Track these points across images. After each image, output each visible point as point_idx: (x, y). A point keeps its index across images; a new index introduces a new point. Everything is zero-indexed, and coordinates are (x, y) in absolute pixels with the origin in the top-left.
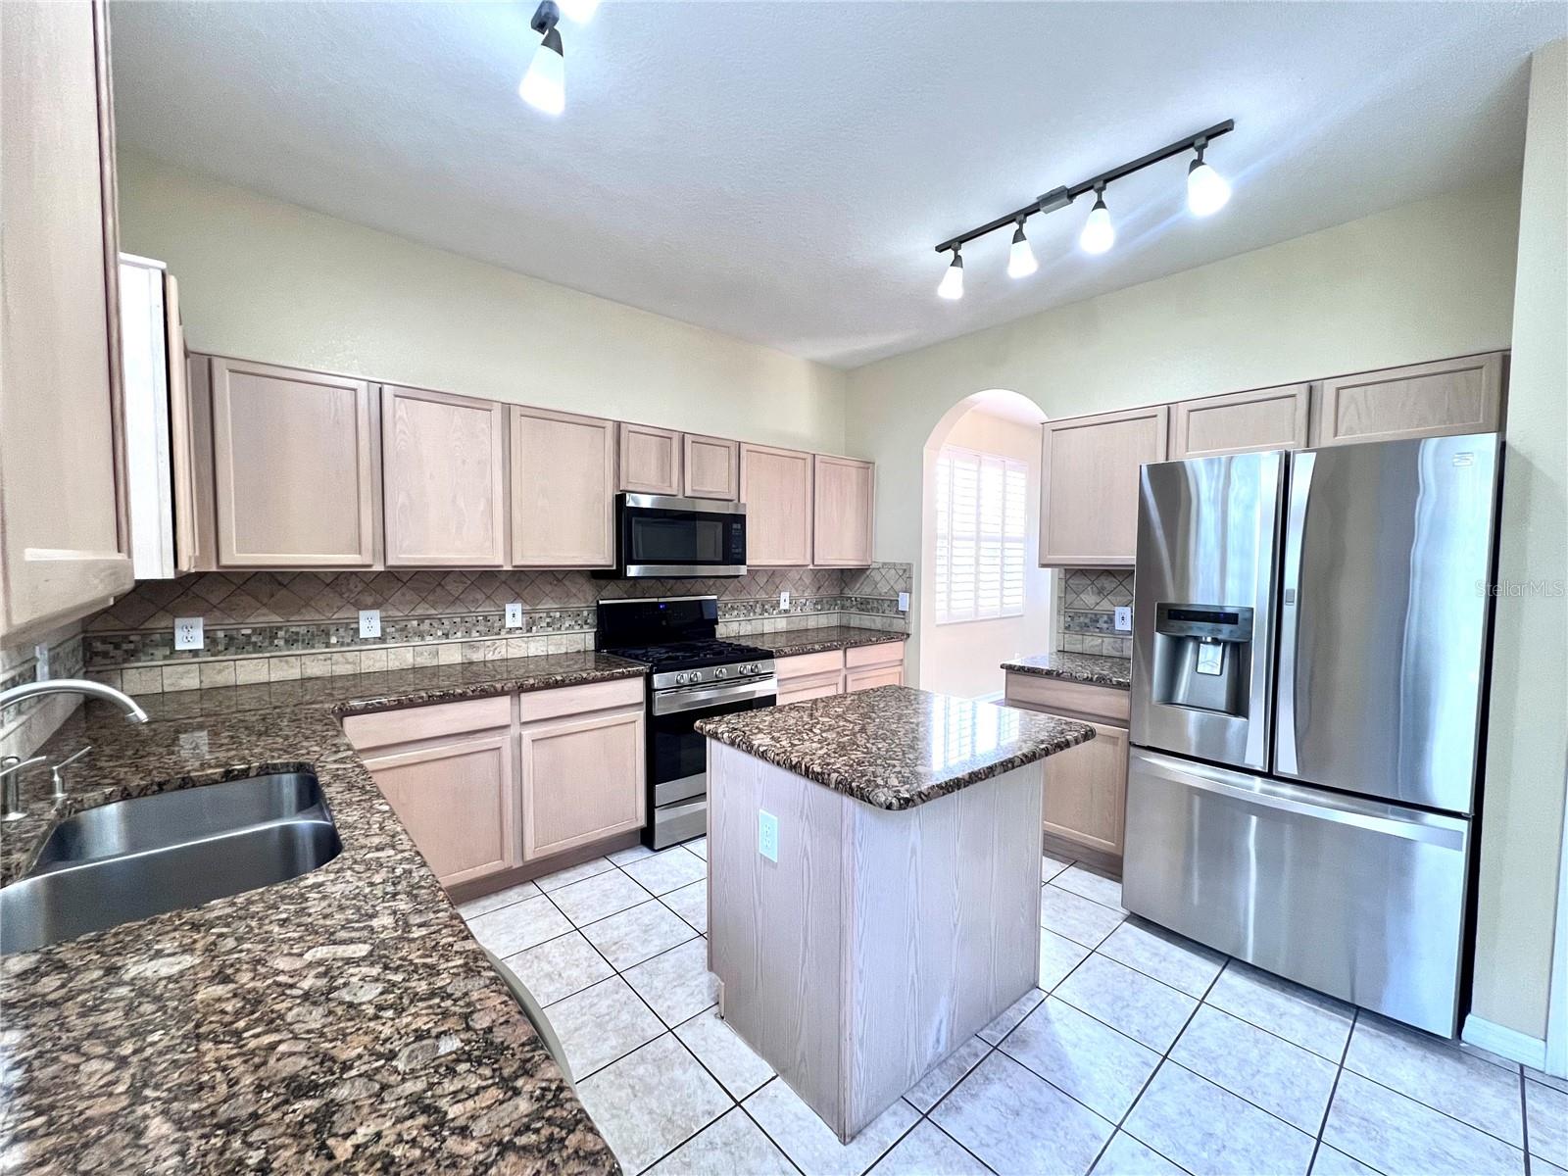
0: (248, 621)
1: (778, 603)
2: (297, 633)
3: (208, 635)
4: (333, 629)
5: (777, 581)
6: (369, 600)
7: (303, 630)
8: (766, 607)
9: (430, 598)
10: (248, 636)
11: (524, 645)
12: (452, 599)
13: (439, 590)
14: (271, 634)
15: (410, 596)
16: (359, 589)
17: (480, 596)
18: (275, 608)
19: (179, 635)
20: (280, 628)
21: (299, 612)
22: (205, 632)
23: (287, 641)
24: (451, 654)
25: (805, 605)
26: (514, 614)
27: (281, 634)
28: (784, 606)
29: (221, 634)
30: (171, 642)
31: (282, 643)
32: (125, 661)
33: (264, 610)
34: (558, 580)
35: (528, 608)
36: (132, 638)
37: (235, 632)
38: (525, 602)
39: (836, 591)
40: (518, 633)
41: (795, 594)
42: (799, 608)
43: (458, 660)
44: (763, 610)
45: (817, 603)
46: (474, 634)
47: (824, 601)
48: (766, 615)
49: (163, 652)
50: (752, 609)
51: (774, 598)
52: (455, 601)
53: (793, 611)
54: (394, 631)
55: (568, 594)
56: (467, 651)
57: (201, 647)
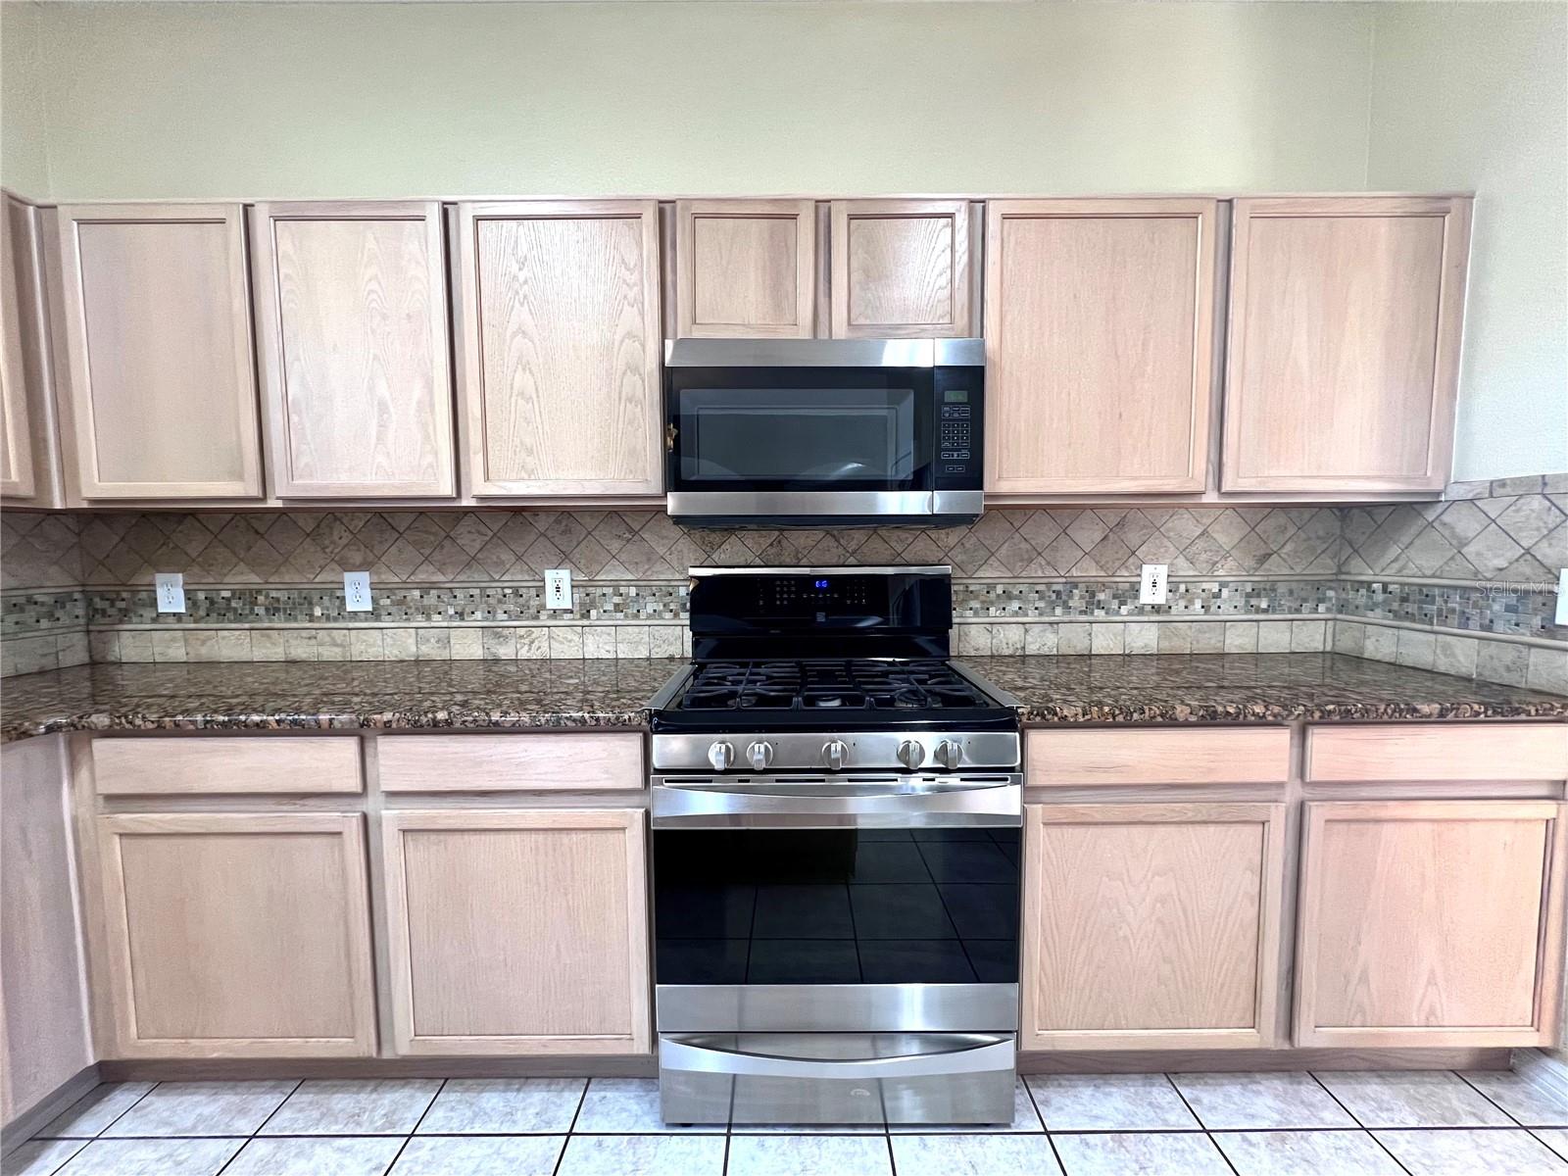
0: (226, 580)
1: (1135, 589)
3: (189, 596)
4: (316, 599)
5: (1133, 537)
6: (357, 558)
8: (1101, 596)
9: (437, 556)
10: (228, 600)
11: (578, 639)
12: (465, 558)
13: (447, 543)
15: (410, 550)
16: (344, 541)
17: (507, 556)
20: (259, 592)
21: (278, 570)
22: (187, 592)
23: (268, 610)
24: (468, 645)
25: (1217, 596)
27: (261, 599)
28: (1147, 597)
30: (154, 603)
31: (260, 611)
32: (121, 622)
33: (242, 565)
34: (631, 530)
35: (582, 577)
37: (214, 594)
38: (576, 567)
39: (1325, 567)
40: (567, 618)
41: (1185, 569)
42: (1198, 604)
43: (478, 653)
44: (1092, 603)
45: (1255, 593)
46: (501, 616)
47: (1282, 589)
48: (1099, 614)
49: (149, 614)
50: (1061, 599)
51: (1124, 577)
52: (471, 562)
53: (1178, 608)
54: (390, 603)
55: (651, 557)
56: (491, 642)
57: (183, 610)
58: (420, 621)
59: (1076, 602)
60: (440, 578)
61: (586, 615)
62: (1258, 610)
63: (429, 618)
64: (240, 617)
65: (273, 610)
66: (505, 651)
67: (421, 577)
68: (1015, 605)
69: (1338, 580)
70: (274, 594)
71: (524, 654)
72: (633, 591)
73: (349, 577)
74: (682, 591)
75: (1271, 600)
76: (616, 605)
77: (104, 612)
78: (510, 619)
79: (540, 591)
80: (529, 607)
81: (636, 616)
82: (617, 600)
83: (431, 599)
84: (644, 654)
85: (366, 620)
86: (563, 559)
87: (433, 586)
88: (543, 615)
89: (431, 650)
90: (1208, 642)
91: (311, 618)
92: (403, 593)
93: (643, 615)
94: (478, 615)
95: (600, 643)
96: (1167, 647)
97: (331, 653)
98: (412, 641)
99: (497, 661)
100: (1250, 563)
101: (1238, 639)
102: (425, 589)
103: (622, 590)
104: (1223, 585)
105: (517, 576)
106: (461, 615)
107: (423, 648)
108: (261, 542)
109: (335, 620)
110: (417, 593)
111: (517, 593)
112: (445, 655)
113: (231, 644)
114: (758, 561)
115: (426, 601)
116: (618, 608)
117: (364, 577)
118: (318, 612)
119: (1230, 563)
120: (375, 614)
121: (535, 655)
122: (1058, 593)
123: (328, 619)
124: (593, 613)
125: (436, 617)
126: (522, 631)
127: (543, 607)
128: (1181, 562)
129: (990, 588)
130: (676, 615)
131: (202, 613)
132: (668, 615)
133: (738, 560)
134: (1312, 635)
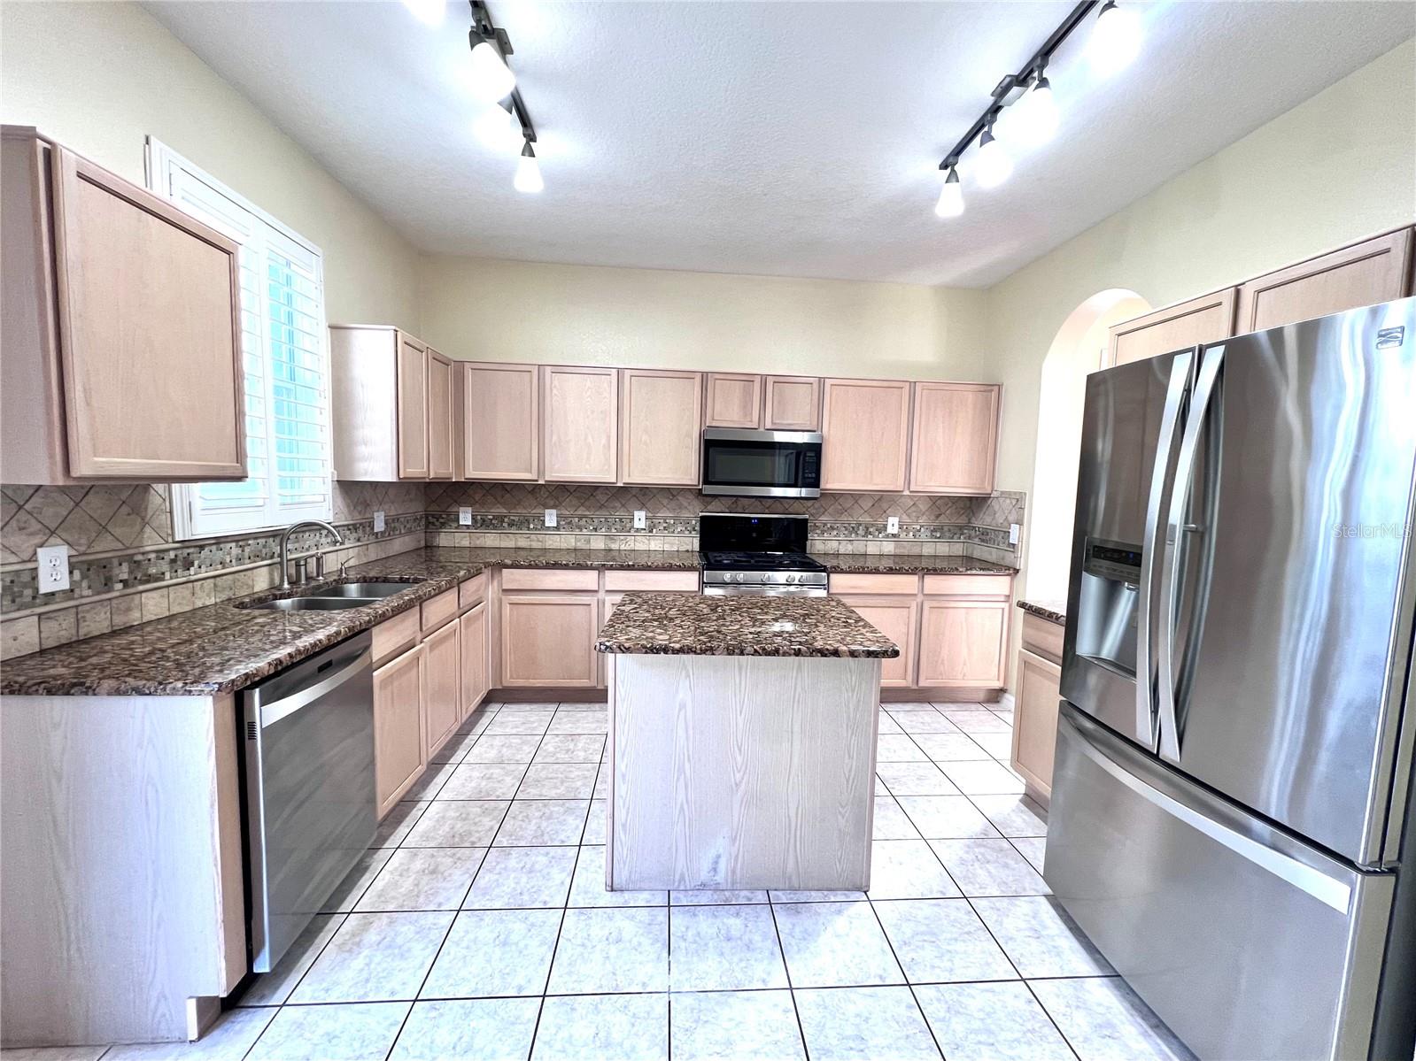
0: (492, 511)
1: (885, 527)
2: (514, 520)
3: (474, 518)
4: (531, 520)
5: (885, 506)
6: (552, 503)
7: (516, 519)
8: (871, 530)
9: (587, 503)
10: (491, 520)
11: (647, 542)
12: (599, 505)
13: (591, 498)
14: (501, 519)
15: (575, 502)
16: (545, 496)
17: (617, 505)
18: (504, 505)
19: (461, 516)
20: (505, 516)
21: (515, 508)
22: (472, 515)
23: (509, 525)
24: (598, 543)
25: (919, 531)
26: (640, 519)
27: (506, 520)
28: (892, 530)
29: (479, 517)
30: (457, 520)
31: (505, 525)
32: (441, 528)
33: (498, 505)
34: (674, 496)
35: (650, 515)
36: (444, 516)
37: (485, 517)
38: (648, 510)
39: (962, 521)
40: (643, 533)
41: (906, 519)
42: (911, 534)
43: (602, 546)
44: (867, 533)
45: (934, 530)
46: (614, 530)
47: (946, 529)
48: (870, 537)
49: (455, 525)
50: (854, 530)
51: (880, 522)
52: (602, 507)
53: (903, 535)
54: (565, 523)
55: (681, 507)
56: (609, 542)
57: (470, 523)
58: (577, 532)
59: (861, 532)
60: (587, 513)
61: (651, 531)
62: (936, 538)
63: (581, 531)
64: (495, 528)
65: (511, 525)
66: (614, 546)
67: (579, 512)
68: (835, 533)
69: (968, 526)
70: (512, 518)
71: (623, 547)
72: (672, 522)
73: (547, 511)
74: (694, 522)
75: (942, 533)
76: (665, 527)
77: (433, 524)
78: (617, 532)
79: (632, 520)
80: (627, 527)
81: (673, 532)
82: (665, 525)
83: (583, 522)
84: (676, 549)
85: (554, 530)
86: (642, 507)
87: (586, 517)
88: (632, 531)
89: (581, 545)
90: (915, 551)
91: (529, 529)
92: (570, 519)
93: (676, 532)
94: (603, 529)
95: (657, 544)
96: (898, 552)
97: (535, 545)
98: (573, 540)
99: (610, 550)
100: (933, 517)
101: (928, 550)
102: (580, 518)
103: (668, 521)
104: (922, 526)
105: (621, 513)
106: (595, 530)
107: (578, 544)
108: (508, 495)
109: (539, 530)
110: (577, 520)
111: (621, 520)
112: (587, 547)
113: (490, 539)
114: (727, 511)
115: (580, 523)
116: (665, 529)
117: (554, 512)
118: (532, 526)
119: (925, 517)
120: (557, 528)
121: (627, 548)
122: (853, 528)
123: (536, 529)
124: (654, 530)
125: (585, 530)
126: (622, 538)
127: (633, 527)
128: (904, 516)
129: (825, 525)
130: (690, 533)
131: (479, 525)
132: (687, 532)
133: (718, 511)
134: (958, 549)
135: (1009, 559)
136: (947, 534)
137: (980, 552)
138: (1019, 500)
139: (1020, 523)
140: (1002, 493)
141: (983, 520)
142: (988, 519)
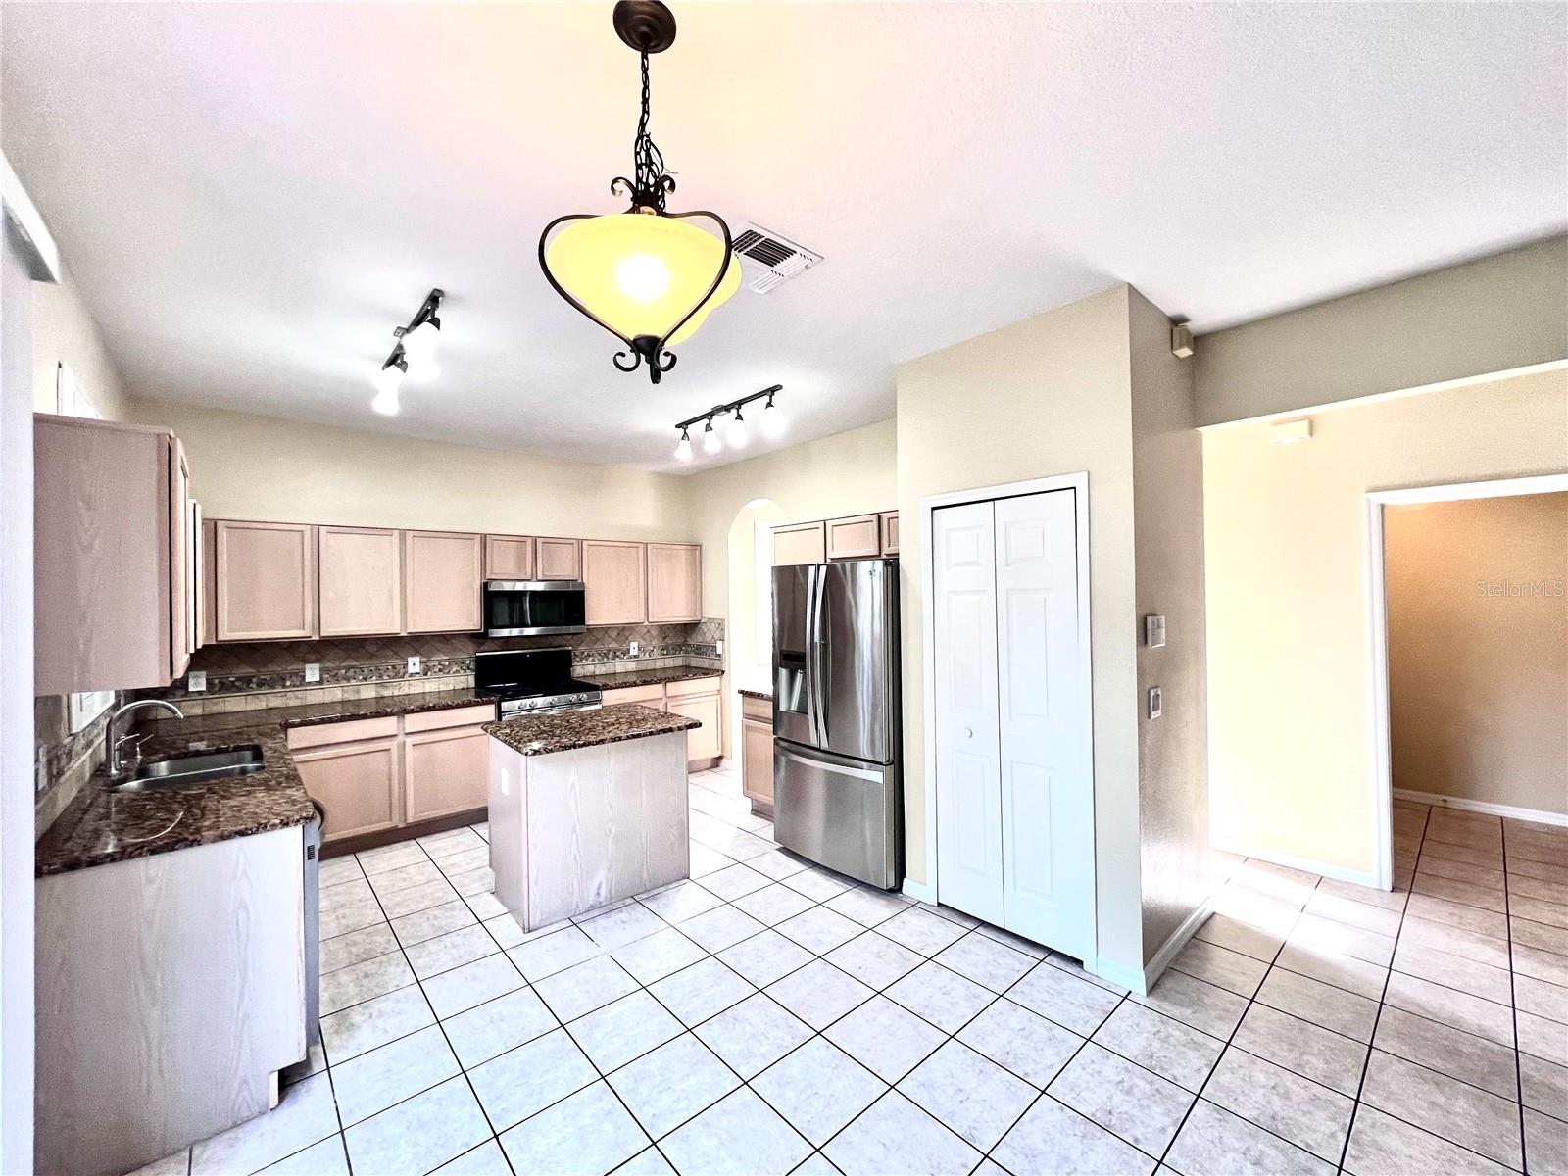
0: (234, 672)
1: (628, 650)
2: (265, 680)
3: (209, 683)
4: (288, 677)
5: (627, 633)
6: (313, 657)
7: (268, 678)
8: (618, 653)
9: (355, 655)
10: (233, 682)
11: (421, 684)
12: (369, 655)
13: (360, 649)
14: (247, 680)
15: (341, 653)
16: (303, 652)
17: (389, 653)
18: (249, 664)
20: (254, 677)
21: (265, 666)
22: (207, 680)
23: (258, 685)
24: (368, 692)
25: (652, 651)
26: (414, 664)
27: (254, 680)
28: (634, 652)
29: (216, 681)
30: (186, 687)
31: (254, 686)
33: (244, 666)
34: (448, 641)
35: (425, 659)
37: (224, 680)
38: (422, 655)
39: (681, 640)
40: (417, 677)
41: (643, 643)
42: (647, 654)
43: (373, 694)
44: (616, 656)
45: (663, 649)
46: (385, 678)
47: (670, 647)
48: (618, 659)
49: (183, 692)
50: (606, 655)
51: (625, 646)
52: (372, 656)
53: (641, 655)
54: (329, 677)
55: (455, 649)
56: (379, 689)
57: (204, 689)
58: (344, 683)
59: (611, 656)
60: (355, 663)
61: (426, 675)
62: (664, 655)
63: (349, 682)
64: (240, 689)
65: (260, 685)
66: (386, 693)
67: (346, 664)
68: (591, 658)
69: (685, 644)
70: (262, 677)
71: (396, 693)
72: (447, 663)
73: (308, 666)
74: (468, 662)
75: (668, 651)
78: (390, 678)
79: (405, 666)
80: (399, 674)
81: (448, 673)
82: (440, 667)
83: (351, 673)
84: (451, 688)
85: (316, 685)
86: (417, 653)
87: (352, 667)
88: (406, 676)
89: (349, 696)
90: (651, 666)
91: (284, 686)
92: (336, 672)
93: (451, 673)
94: (374, 678)
95: (432, 686)
96: (640, 668)
97: (293, 702)
98: (340, 692)
99: (383, 697)
100: (661, 640)
101: (659, 664)
102: (348, 669)
103: (442, 663)
104: (654, 647)
105: (394, 661)
106: (365, 679)
107: (346, 695)
109: (298, 686)
110: (343, 672)
111: (394, 667)
112: (356, 697)
113: (234, 704)
114: (500, 649)
115: (348, 675)
116: (440, 670)
117: (317, 666)
118: (288, 683)
119: (656, 640)
120: (321, 682)
121: (401, 693)
122: (605, 653)
123: (294, 686)
124: (429, 673)
125: (353, 681)
126: (396, 684)
127: (406, 672)
128: (642, 641)
129: (583, 653)
130: (465, 671)
131: (216, 689)
132: (462, 672)
133: (492, 650)
134: (679, 662)
135: (717, 665)
136: (672, 651)
137: (696, 662)
138: (721, 625)
139: (723, 640)
140: (709, 619)
141: (695, 640)
142: (700, 639)
